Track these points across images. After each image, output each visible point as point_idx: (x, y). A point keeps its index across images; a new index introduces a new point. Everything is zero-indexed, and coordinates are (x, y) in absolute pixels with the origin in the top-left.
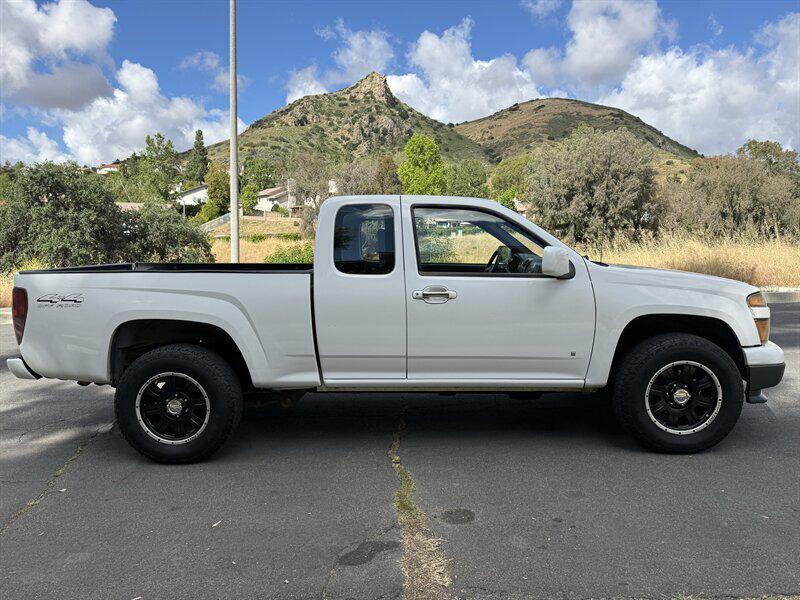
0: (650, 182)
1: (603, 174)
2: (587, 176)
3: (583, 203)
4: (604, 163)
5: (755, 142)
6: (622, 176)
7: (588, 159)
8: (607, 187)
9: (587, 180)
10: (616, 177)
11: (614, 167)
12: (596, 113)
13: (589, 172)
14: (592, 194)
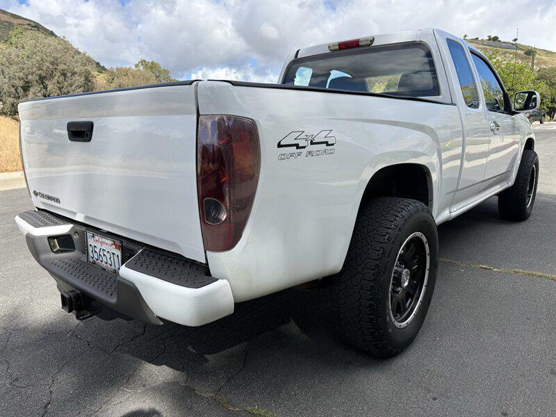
0: (89, 81)
1: (52, 71)
2: (39, 72)
3: (40, 94)
4: (52, 63)
5: (145, 61)
6: (69, 74)
7: (38, 58)
8: (58, 82)
9: (40, 75)
10: (64, 75)
11: (61, 67)
12: (15, 22)
13: (40, 68)
14: (45, 88)
